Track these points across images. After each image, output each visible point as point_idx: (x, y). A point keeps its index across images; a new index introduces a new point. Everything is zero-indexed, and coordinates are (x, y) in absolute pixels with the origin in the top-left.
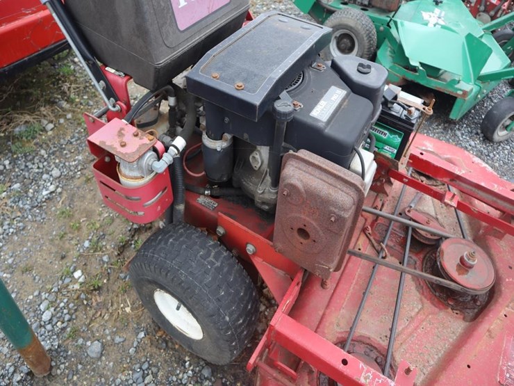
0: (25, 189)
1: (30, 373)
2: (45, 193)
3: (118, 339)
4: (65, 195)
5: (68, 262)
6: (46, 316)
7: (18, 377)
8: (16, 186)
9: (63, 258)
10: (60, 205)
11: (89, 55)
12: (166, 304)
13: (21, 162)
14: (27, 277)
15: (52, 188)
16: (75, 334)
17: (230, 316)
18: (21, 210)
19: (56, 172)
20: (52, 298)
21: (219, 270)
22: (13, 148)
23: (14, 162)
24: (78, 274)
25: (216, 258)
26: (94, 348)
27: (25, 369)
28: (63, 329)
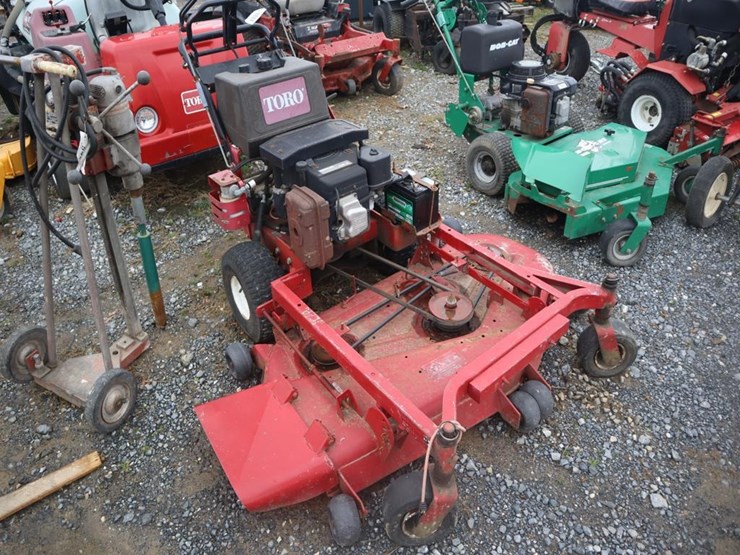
0: (188, 237)
1: (154, 324)
2: (199, 241)
3: (208, 321)
4: (211, 245)
5: (197, 279)
6: (173, 300)
7: (147, 323)
8: (183, 235)
9: (196, 276)
10: (206, 250)
11: (223, 136)
12: (236, 286)
13: (192, 223)
14: (171, 282)
15: (204, 238)
16: (187, 312)
17: (261, 288)
18: (181, 247)
19: (211, 231)
20: (180, 292)
21: (262, 261)
22: (190, 213)
23: (187, 221)
24: (200, 284)
25: (263, 256)
26: (193, 321)
27: (152, 321)
28: (180, 309)
